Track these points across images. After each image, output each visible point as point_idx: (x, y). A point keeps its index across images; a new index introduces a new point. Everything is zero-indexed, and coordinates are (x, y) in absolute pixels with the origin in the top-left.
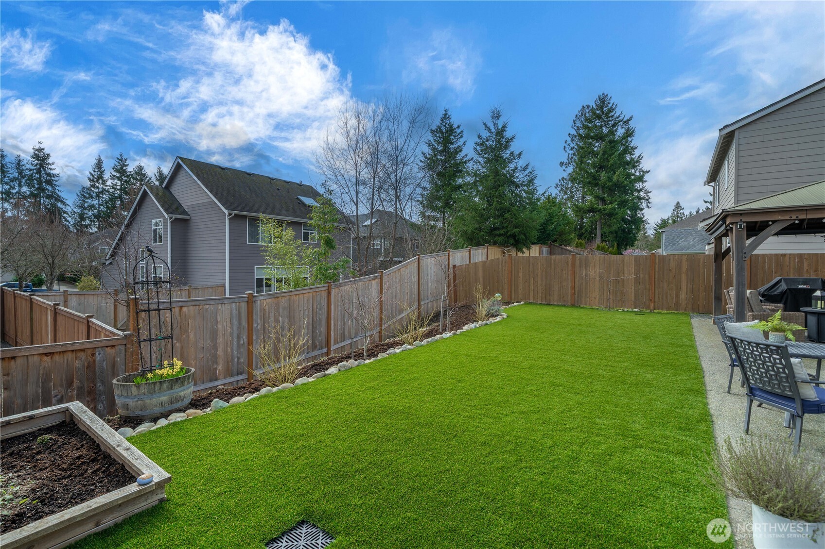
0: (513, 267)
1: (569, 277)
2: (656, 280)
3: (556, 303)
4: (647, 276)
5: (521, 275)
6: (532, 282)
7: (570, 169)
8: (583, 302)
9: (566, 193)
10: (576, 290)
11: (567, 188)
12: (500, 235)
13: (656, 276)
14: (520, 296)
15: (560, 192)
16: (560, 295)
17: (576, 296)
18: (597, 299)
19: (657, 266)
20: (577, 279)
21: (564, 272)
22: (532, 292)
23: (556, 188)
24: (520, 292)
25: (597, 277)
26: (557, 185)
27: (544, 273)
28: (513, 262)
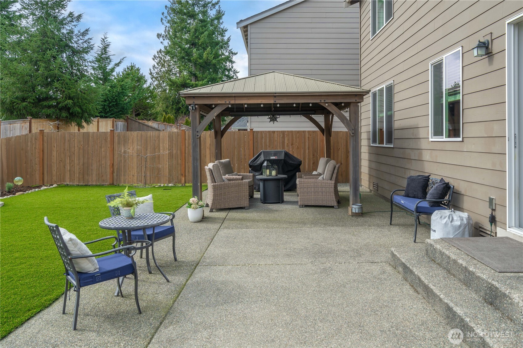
0: (45, 145)
1: (108, 154)
2: (186, 155)
3: (94, 183)
4: (179, 152)
5: (54, 153)
6: (68, 161)
7: (167, 43)
8: (122, 180)
9: (163, 66)
10: (115, 168)
11: (164, 61)
12: (49, 107)
13: (187, 152)
14: (54, 178)
15: (158, 64)
16: (99, 174)
17: (115, 174)
18: (136, 177)
19: (187, 141)
20: (116, 157)
21: (103, 150)
22: (68, 173)
23: (154, 59)
24: (54, 173)
25: (135, 154)
26: (155, 56)
27: (81, 151)
28: (45, 138)
